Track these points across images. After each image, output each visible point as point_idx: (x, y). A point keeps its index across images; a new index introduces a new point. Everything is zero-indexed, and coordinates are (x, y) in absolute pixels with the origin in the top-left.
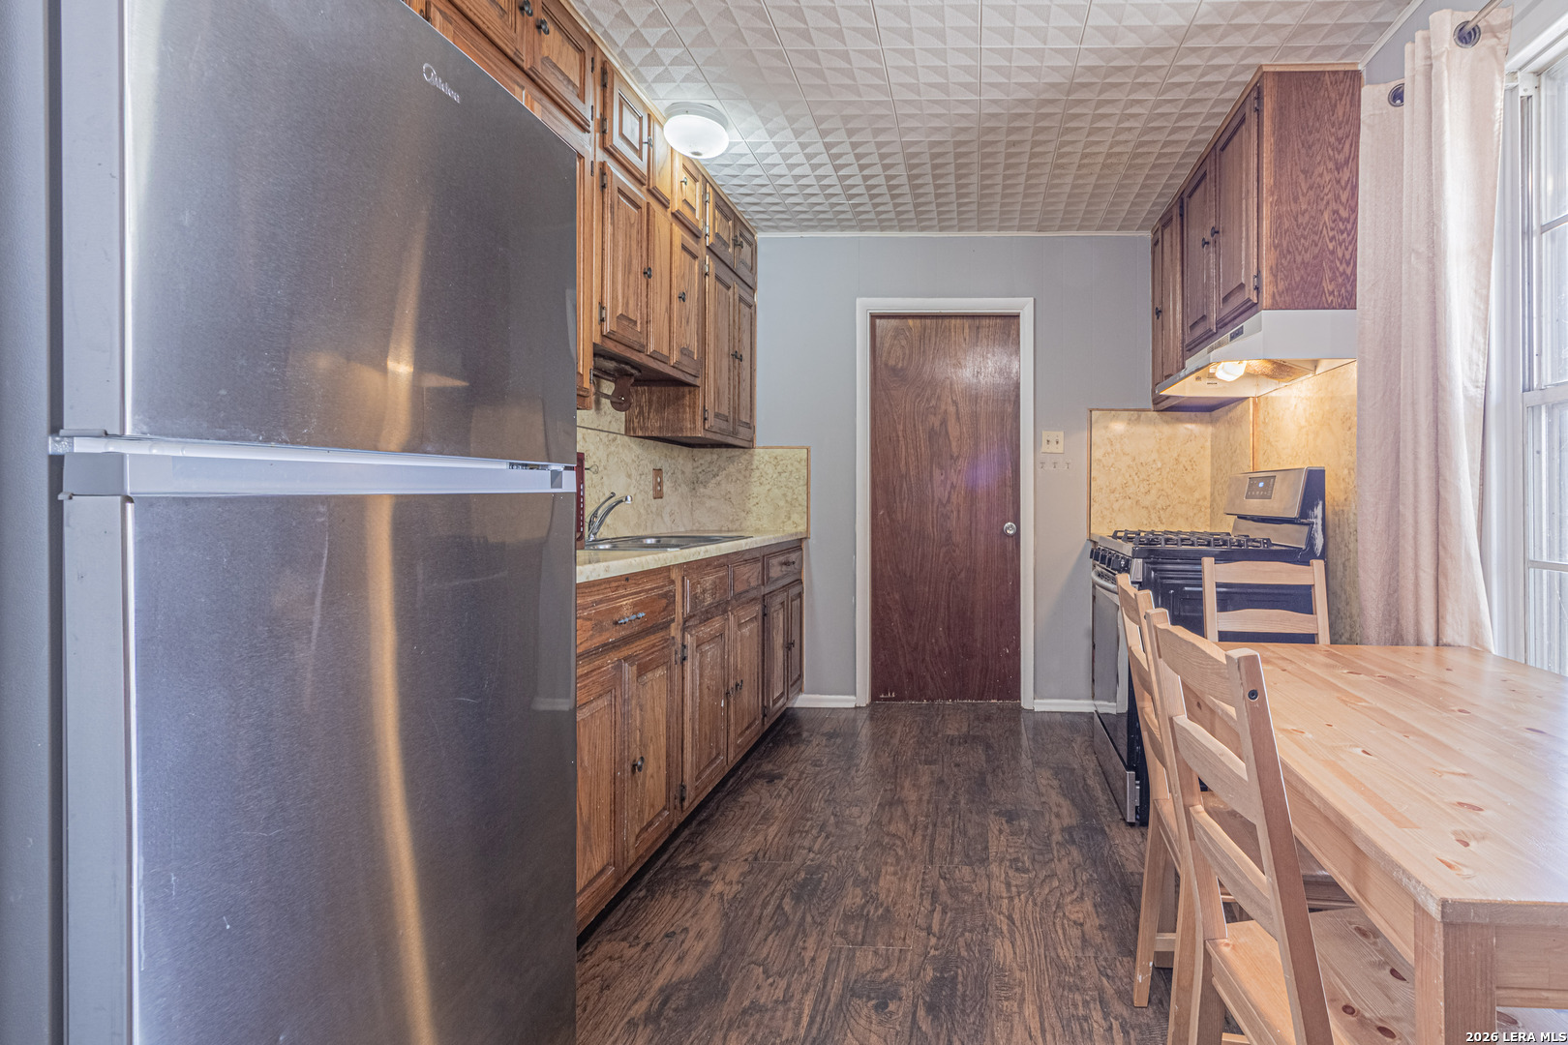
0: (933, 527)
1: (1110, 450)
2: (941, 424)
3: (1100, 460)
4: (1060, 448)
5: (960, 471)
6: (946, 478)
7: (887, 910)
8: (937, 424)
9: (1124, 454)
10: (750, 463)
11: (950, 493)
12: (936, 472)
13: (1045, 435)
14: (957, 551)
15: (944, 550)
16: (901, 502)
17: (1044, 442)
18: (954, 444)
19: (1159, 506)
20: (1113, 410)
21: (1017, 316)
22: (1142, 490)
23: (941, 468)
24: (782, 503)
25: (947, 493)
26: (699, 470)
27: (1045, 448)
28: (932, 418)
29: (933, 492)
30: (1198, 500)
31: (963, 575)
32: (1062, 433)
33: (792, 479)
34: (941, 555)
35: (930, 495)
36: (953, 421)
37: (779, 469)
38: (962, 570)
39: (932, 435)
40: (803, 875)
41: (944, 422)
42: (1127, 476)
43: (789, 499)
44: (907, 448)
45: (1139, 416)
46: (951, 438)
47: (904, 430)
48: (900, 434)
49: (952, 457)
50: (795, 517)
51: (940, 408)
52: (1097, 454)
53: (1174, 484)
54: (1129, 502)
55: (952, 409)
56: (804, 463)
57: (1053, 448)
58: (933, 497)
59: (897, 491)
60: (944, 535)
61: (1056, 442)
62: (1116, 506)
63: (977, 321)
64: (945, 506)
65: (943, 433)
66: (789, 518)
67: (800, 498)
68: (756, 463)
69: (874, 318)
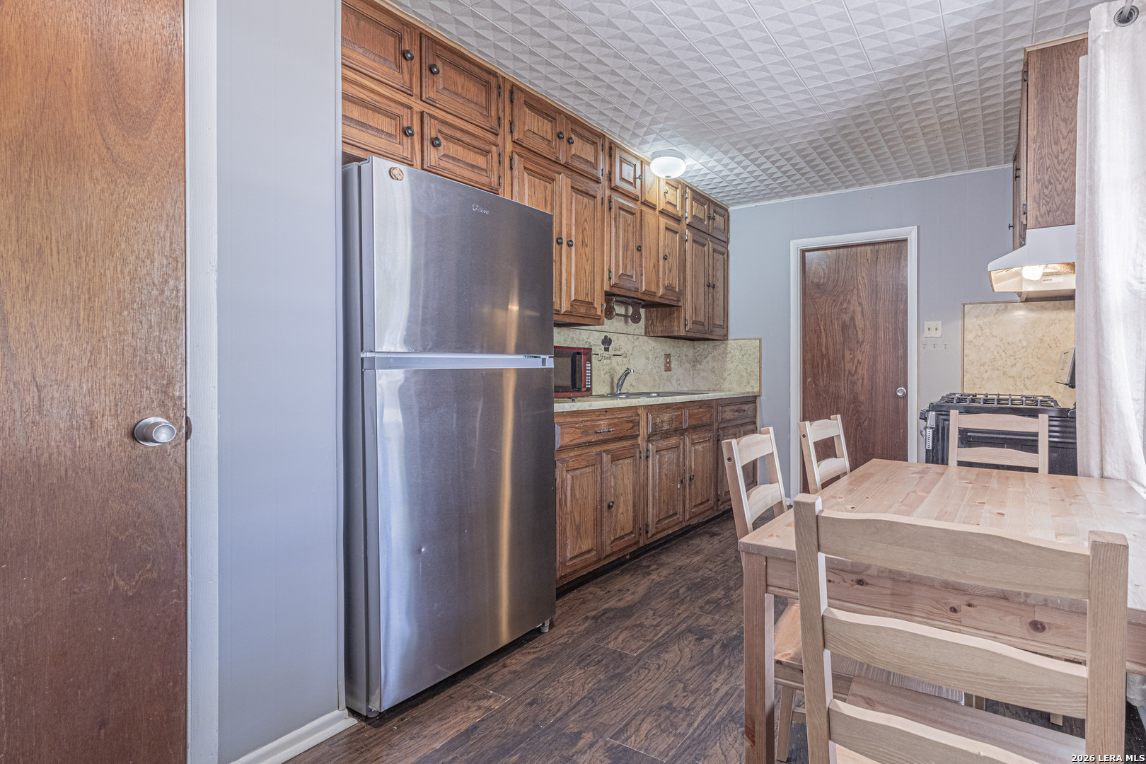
0: (844, 390)
1: (980, 334)
2: (851, 320)
3: (971, 342)
4: (939, 333)
5: (864, 352)
6: (854, 357)
7: (732, 603)
8: (847, 320)
9: (993, 336)
10: (726, 349)
11: (857, 367)
12: (847, 353)
13: (927, 324)
14: (862, 407)
15: (852, 406)
16: (823, 374)
17: (926, 329)
18: (860, 333)
19: (1025, 376)
20: (984, 303)
21: (906, 240)
22: (1009, 364)
23: (851, 350)
24: (744, 374)
25: (854, 368)
26: (697, 354)
27: (926, 333)
28: (844, 316)
29: (844, 366)
31: (866, 423)
32: (940, 323)
33: (750, 358)
34: (850, 410)
35: (843, 368)
36: (859, 317)
37: (743, 353)
38: (865, 420)
39: (845, 327)
40: (699, 580)
41: (852, 319)
42: (995, 353)
43: (748, 371)
44: (826, 337)
45: (1006, 307)
46: (858, 329)
47: (825, 325)
48: (822, 327)
49: (858, 342)
50: (752, 382)
51: (849, 309)
52: (969, 337)
53: (1039, 358)
54: (997, 373)
55: (858, 309)
56: (758, 349)
57: (933, 333)
58: (845, 370)
59: (820, 365)
60: (852, 396)
61: (934, 329)
62: (986, 376)
63: (877, 247)
64: (853, 376)
65: (852, 325)
66: (749, 383)
67: (755, 371)
68: (729, 349)
69: (804, 252)
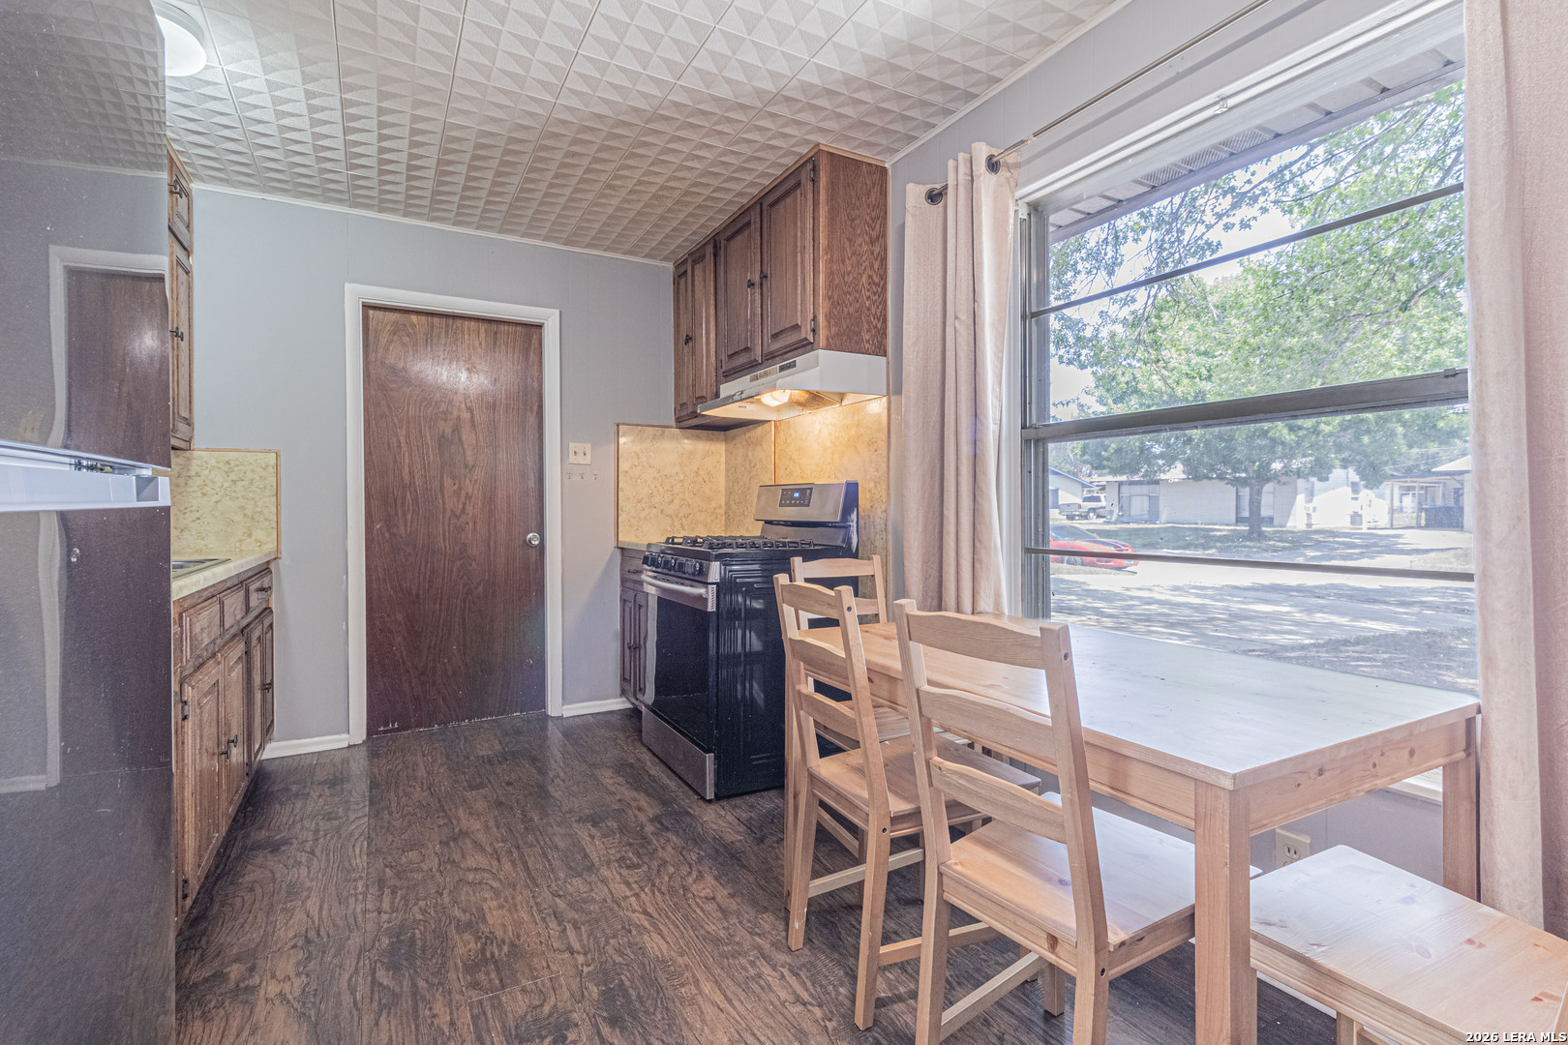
0: (444, 540)
1: (636, 463)
2: (453, 431)
3: (626, 472)
4: (588, 460)
5: (476, 481)
6: (460, 489)
8: (448, 431)
9: (650, 467)
10: (186, 467)
11: (464, 504)
12: (448, 482)
13: (572, 446)
14: (474, 565)
15: (458, 563)
16: (404, 515)
17: (572, 453)
18: (469, 453)
20: (639, 425)
21: (540, 326)
22: (666, 500)
23: (454, 477)
24: (238, 518)
25: (460, 507)
27: (572, 459)
28: (441, 424)
29: (444, 503)
30: (715, 509)
31: (481, 589)
32: (589, 446)
33: (253, 488)
34: (455, 569)
35: (441, 506)
36: (468, 428)
37: (233, 476)
38: (479, 584)
39: (442, 442)
41: (456, 429)
42: (653, 487)
43: (249, 512)
44: (410, 455)
45: (664, 432)
46: (466, 446)
47: (408, 436)
48: (402, 440)
49: (466, 466)
50: (258, 534)
51: (451, 414)
52: (624, 466)
54: (654, 511)
55: (466, 415)
56: (272, 470)
57: (580, 459)
58: (444, 509)
59: (399, 502)
60: (457, 548)
61: (583, 454)
62: (643, 515)
63: (494, 327)
64: (458, 518)
65: (456, 440)
66: (250, 535)
67: (265, 511)
68: (194, 468)
69: (366, 307)
